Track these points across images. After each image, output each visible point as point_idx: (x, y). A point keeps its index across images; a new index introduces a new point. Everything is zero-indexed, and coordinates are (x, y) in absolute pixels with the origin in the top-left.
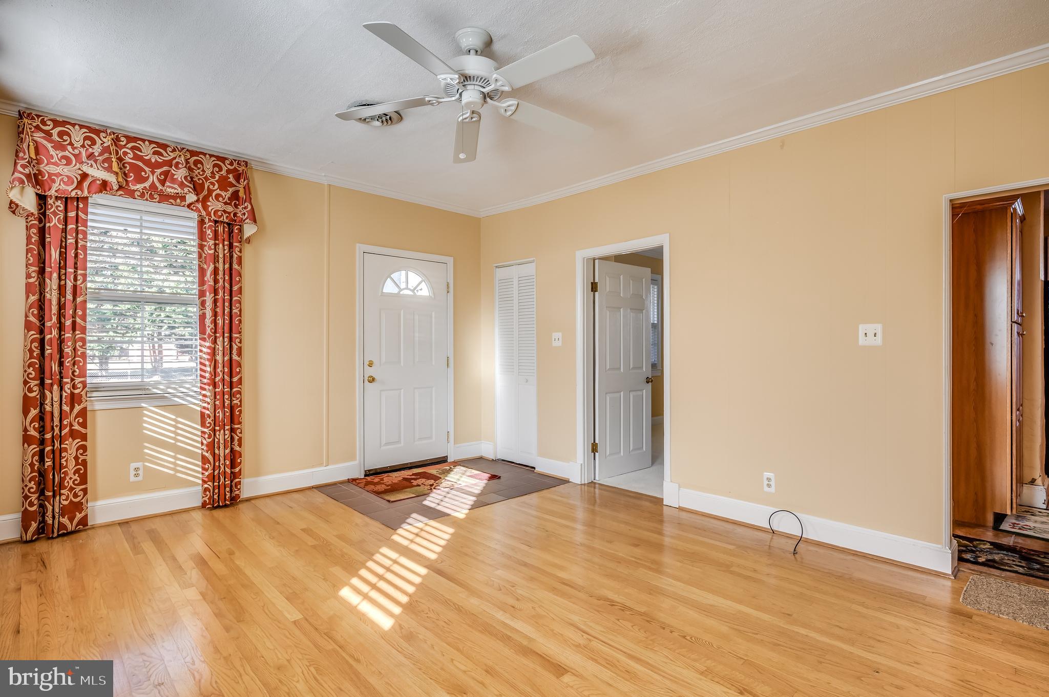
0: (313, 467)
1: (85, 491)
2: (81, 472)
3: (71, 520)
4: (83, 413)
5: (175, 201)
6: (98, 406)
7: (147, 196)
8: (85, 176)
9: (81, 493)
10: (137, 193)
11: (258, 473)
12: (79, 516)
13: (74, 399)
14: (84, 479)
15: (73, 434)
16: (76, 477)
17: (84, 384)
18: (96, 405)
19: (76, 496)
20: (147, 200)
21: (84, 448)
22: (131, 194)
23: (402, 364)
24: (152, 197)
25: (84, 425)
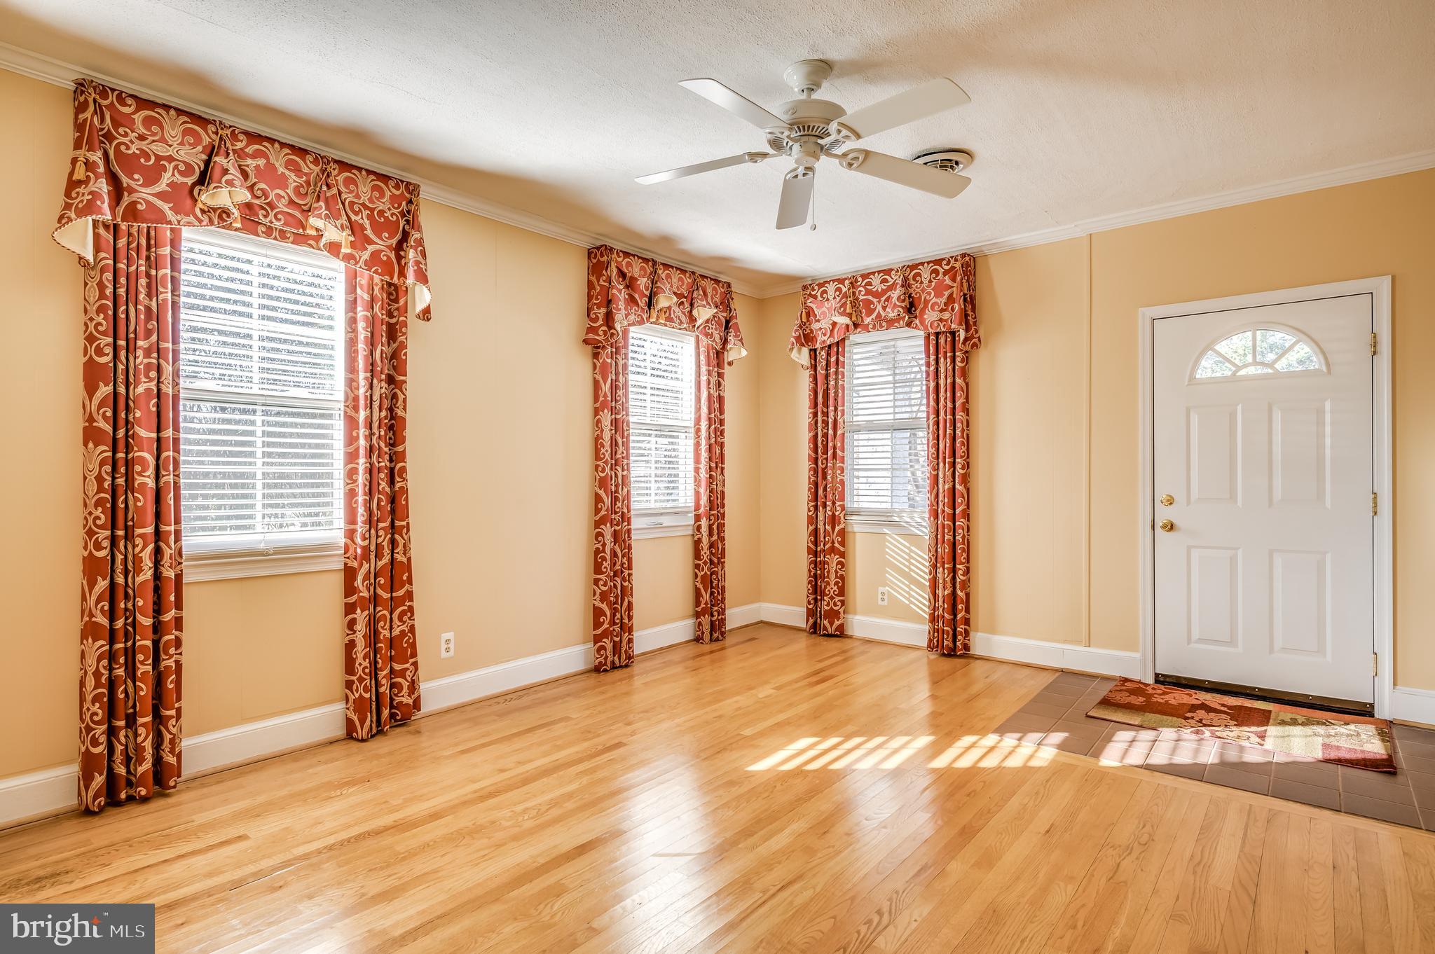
0: (1065, 642)
1: (843, 602)
2: (840, 585)
3: (831, 624)
4: (843, 533)
5: (899, 323)
6: (856, 528)
7: (877, 326)
8: (834, 324)
9: (839, 603)
10: (871, 326)
11: (993, 630)
12: (837, 623)
13: (834, 520)
14: (842, 592)
15: (833, 550)
16: (835, 588)
17: (843, 508)
18: (856, 526)
19: (835, 605)
20: (878, 330)
21: (842, 564)
22: (866, 329)
23: (1240, 503)
24: (881, 326)
25: (843, 543)
